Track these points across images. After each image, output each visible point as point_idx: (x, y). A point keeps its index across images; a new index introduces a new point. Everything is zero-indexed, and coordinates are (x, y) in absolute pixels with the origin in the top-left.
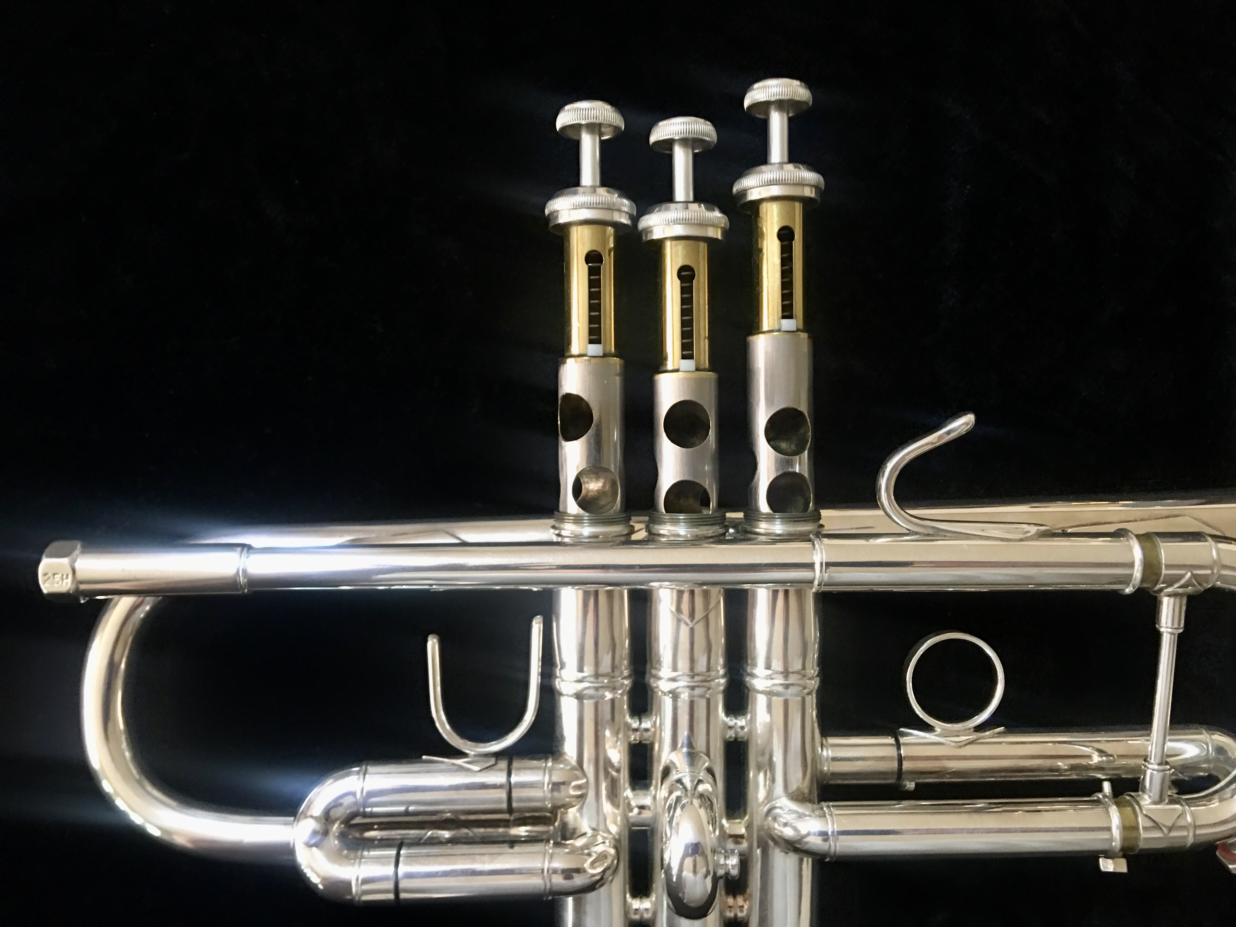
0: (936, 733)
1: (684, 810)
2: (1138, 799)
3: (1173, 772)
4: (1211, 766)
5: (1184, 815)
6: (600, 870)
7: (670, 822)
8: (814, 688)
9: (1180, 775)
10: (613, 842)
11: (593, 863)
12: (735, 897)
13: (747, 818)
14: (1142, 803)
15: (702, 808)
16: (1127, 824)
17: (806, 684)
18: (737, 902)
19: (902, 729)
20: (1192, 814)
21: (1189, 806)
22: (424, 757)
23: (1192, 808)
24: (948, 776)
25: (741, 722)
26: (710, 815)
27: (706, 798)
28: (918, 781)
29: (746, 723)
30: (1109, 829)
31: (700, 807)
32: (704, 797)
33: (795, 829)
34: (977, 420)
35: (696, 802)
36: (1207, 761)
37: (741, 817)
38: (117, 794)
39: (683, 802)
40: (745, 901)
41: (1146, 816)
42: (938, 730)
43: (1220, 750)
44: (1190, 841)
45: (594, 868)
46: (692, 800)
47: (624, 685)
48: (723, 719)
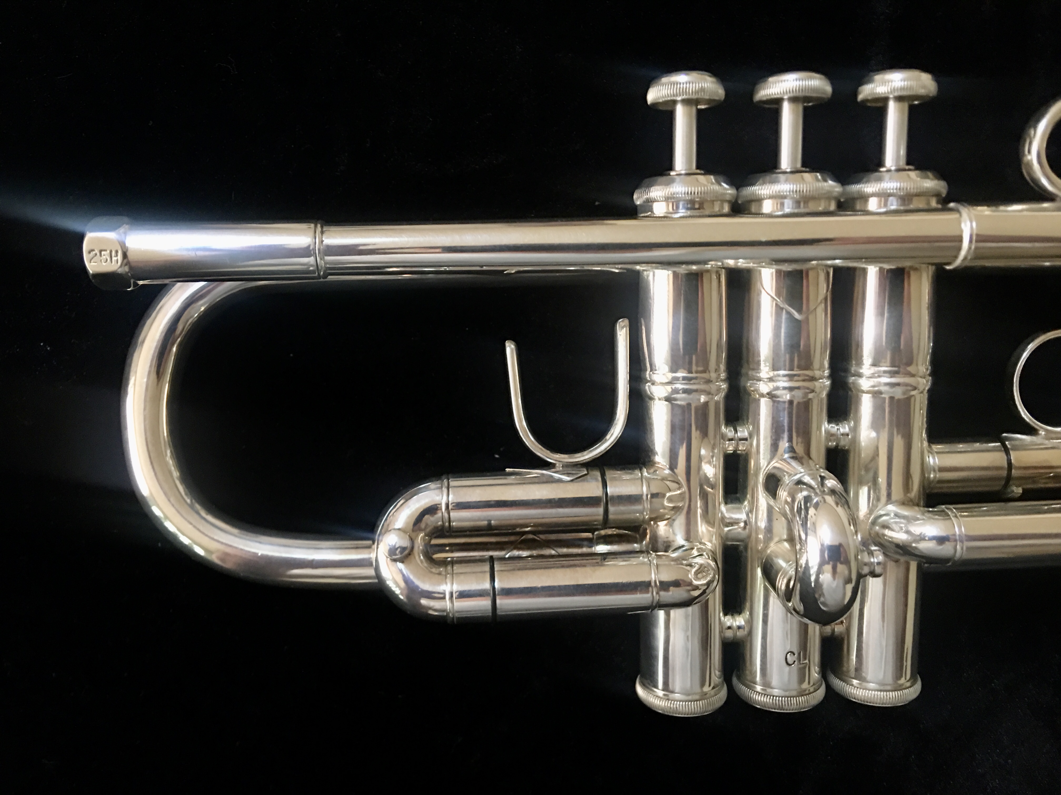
0: (1038, 436)
1: (818, 509)
6: (704, 582)
7: (804, 524)
8: (925, 387)
10: (710, 554)
11: (697, 573)
15: (839, 506)
17: (918, 383)
19: (1004, 435)
22: (507, 470)
24: (1044, 481)
25: (844, 428)
26: (849, 514)
28: (1024, 487)
29: (850, 429)
32: (837, 494)
33: (908, 532)
35: (830, 500)
38: (167, 518)
39: (815, 501)
42: (1042, 433)
45: (697, 579)
46: (823, 498)
47: (721, 389)
48: (826, 426)
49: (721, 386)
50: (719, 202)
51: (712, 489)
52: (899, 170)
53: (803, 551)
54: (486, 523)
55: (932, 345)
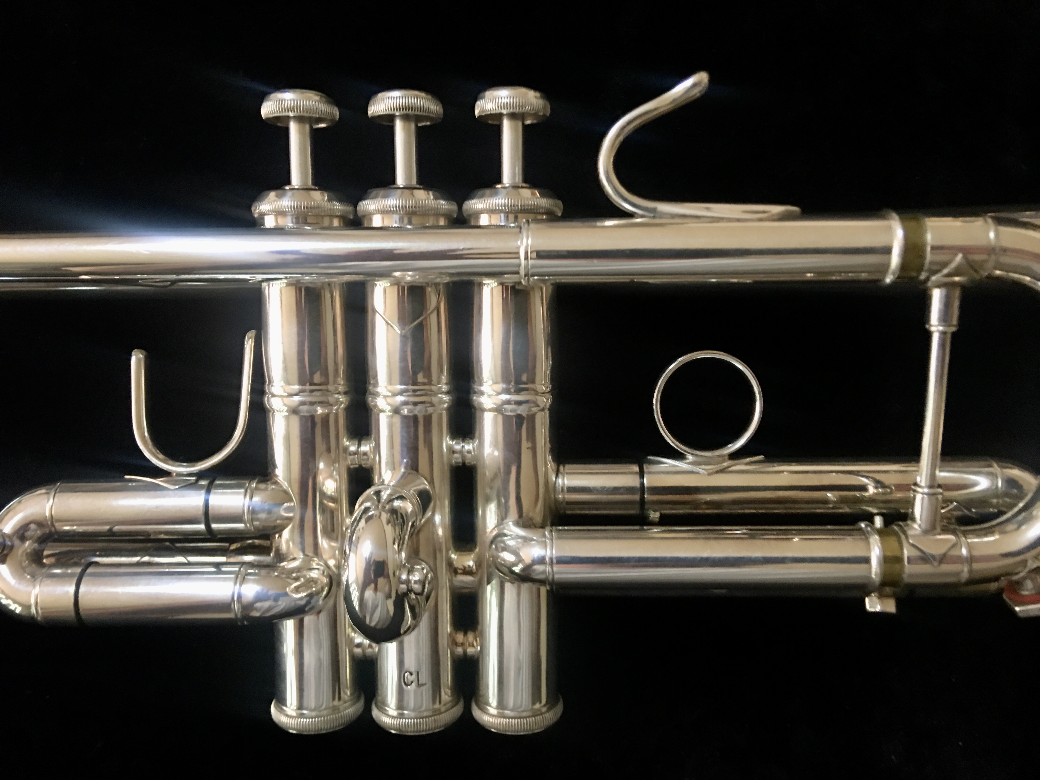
0: (688, 461)
2: (906, 528)
3: (956, 506)
4: (1001, 501)
5: (959, 546)
6: (302, 596)
8: (546, 405)
9: (965, 511)
11: (298, 588)
12: (465, 634)
13: (477, 550)
14: (910, 533)
15: (390, 524)
16: (889, 554)
17: (539, 400)
18: (467, 639)
19: (649, 457)
20: (970, 547)
21: (966, 538)
22: (127, 477)
23: (969, 541)
25: (468, 447)
27: (399, 515)
28: (662, 512)
29: (474, 447)
30: (867, 560)
31: (388, 522)
34: (711, 81)
36: (997, 496)
37: (471, 550)
40: (475, 638)
41: (913, 545)
42: (689, 457)
43: (1011, 482)
44: (965, 576)
45: (298, 593)
46: (380, 513)
47: (339, 401)
48: (448, 442)
49: (340, 399)
50: (328, 218)
51: (334, 503)
52: (515, 187)
53: (345, 567)
54: (107, 527)
55: (551, 363)
